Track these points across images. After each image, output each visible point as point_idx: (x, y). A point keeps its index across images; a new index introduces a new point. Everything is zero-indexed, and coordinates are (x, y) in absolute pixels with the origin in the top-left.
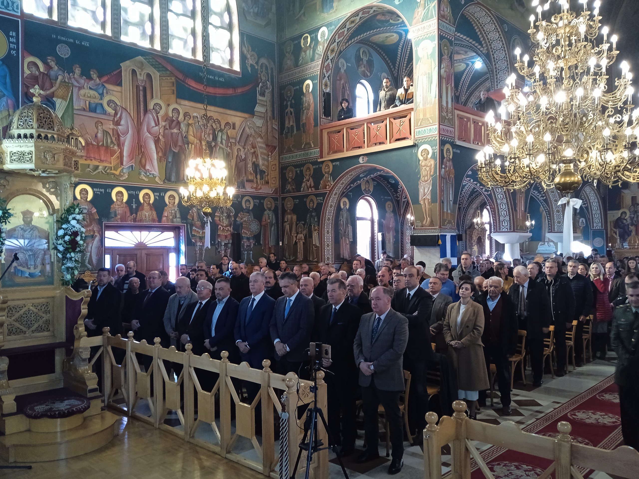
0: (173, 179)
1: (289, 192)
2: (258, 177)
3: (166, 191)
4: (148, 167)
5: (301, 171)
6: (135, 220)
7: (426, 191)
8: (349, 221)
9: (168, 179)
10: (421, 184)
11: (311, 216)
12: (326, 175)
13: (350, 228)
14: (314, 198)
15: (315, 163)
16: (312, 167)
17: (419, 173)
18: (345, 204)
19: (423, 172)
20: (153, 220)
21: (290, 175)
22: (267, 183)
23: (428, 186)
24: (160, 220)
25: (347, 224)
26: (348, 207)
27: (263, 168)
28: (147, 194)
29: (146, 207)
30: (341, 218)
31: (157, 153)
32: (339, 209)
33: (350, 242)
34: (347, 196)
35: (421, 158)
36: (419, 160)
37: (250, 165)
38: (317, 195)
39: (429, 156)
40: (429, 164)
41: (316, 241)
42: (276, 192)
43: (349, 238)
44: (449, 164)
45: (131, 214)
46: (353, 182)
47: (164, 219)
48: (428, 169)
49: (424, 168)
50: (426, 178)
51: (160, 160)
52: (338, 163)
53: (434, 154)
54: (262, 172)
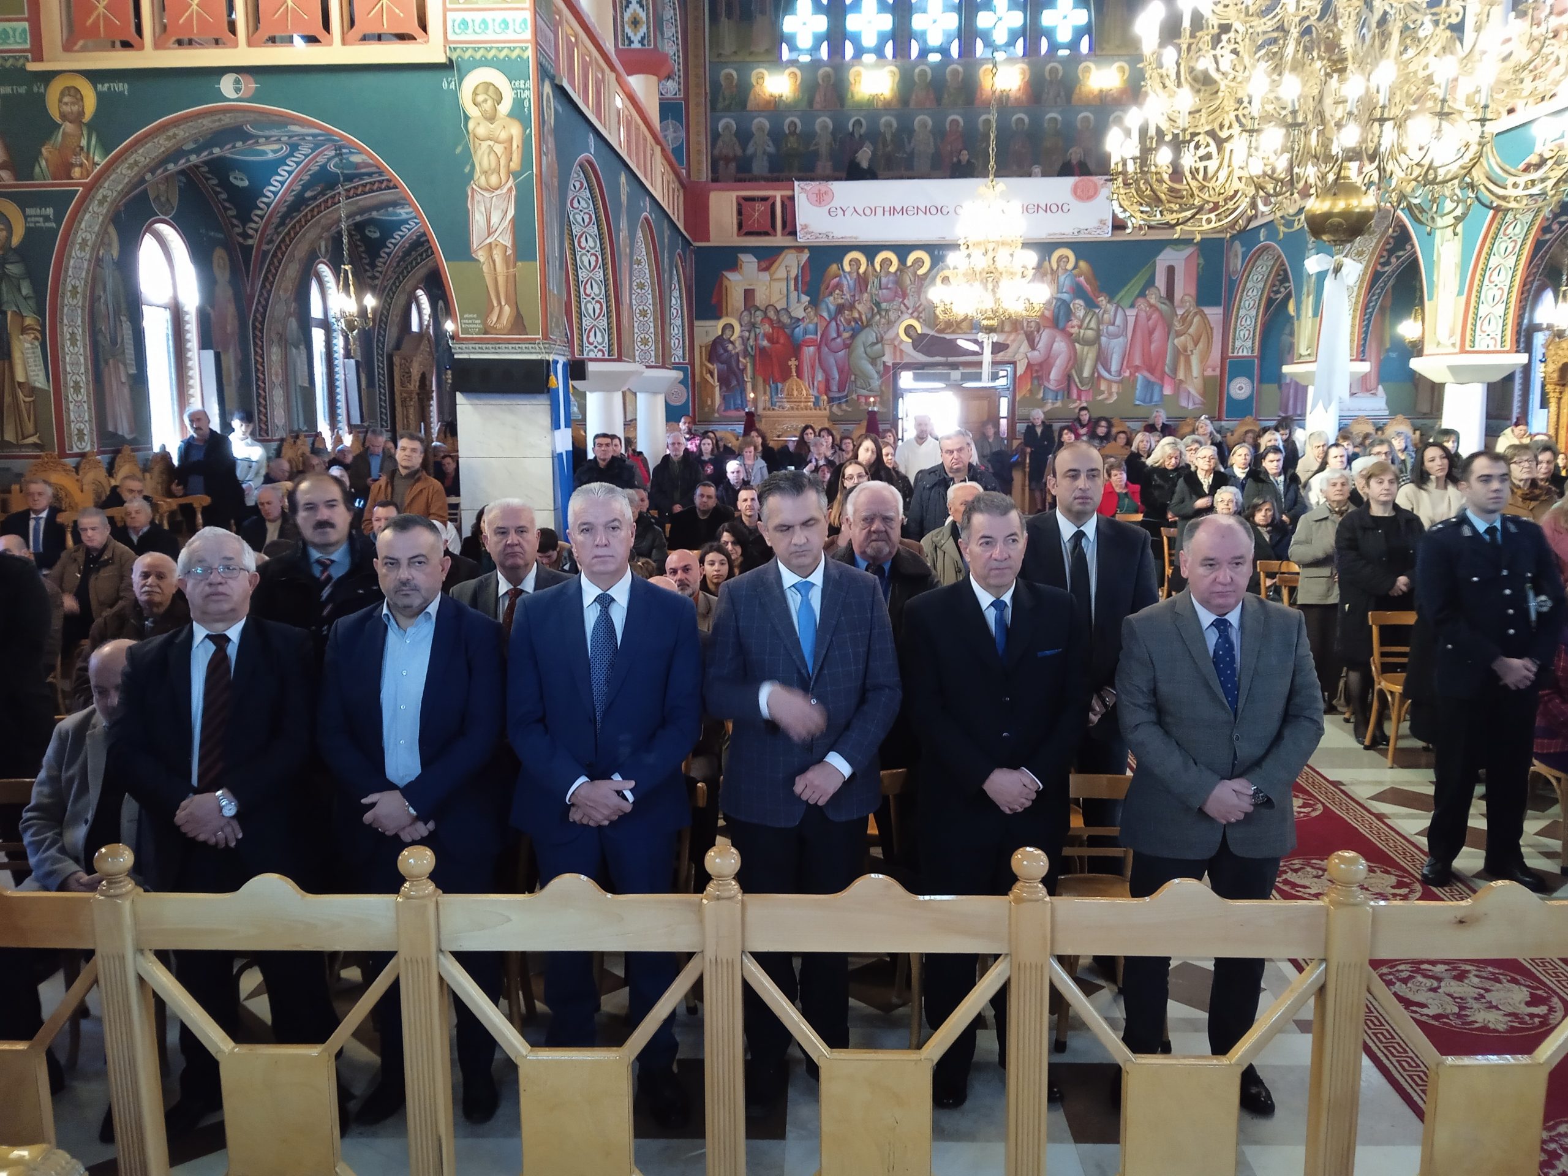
7: (495, 219)
8: (123, 306)
10: (477, 197)
12: (69, 127)
14: (10, 207)
17: (467, 156)
18: (107, 243)
19: (483, 158)
23: (504, 206)
25: (117, 313)
30: (99, 290)
33: (129, 376)
34: (117, 224)
35: (472, 111)
36: (467, 118)
38: (24, 199)
39: (505, 107)
40: (503, 135)
41: (28, 369)
43: (125, 365)
48: (499, 149)
49: (485, 145)
50: (494, 180)
52: (122, 87)
53: (518, 103)
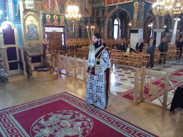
0: (62, 12)
1: (95, 16)
2: (86, 12)
3: (61, 16)
4: (55, 8)
5: (99, 10)
6: (53, 24)
7: (136, 16)
9: (61, 12)
10: (134, 14)
11: (101, 24)
12: (106, 11)
13: (112, 28)
14: (102, 18)
15: (103, 7)
16: (102, 9)
18: (111, 20)
20: (58, 24)
21: (95, 11)
22: (89, 13)
24: (59, 24)
26: (112, 21)
27: (87, 9)
28: (55, 17)
29: (55, 20)
30: (110, 24)
31: (58, 4)
32: (109, 22)
34: (112, 18)
35: (135, 6)
37: (84, 8)
38: (103, 17)
39: (137, 5)
41: (102, 31)
42: (91, 16)
43: (112, 31)
44: (143, 8)
45: (52, 22)
46: (114, 13)
47: (60, 24)
48: (137, 9)
50: (136, 12)
51: (59, 6)
53: (139, 4)
54: (87, 10)
